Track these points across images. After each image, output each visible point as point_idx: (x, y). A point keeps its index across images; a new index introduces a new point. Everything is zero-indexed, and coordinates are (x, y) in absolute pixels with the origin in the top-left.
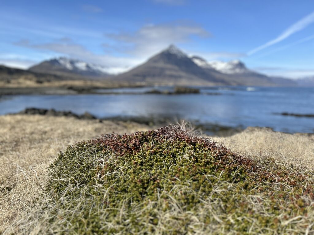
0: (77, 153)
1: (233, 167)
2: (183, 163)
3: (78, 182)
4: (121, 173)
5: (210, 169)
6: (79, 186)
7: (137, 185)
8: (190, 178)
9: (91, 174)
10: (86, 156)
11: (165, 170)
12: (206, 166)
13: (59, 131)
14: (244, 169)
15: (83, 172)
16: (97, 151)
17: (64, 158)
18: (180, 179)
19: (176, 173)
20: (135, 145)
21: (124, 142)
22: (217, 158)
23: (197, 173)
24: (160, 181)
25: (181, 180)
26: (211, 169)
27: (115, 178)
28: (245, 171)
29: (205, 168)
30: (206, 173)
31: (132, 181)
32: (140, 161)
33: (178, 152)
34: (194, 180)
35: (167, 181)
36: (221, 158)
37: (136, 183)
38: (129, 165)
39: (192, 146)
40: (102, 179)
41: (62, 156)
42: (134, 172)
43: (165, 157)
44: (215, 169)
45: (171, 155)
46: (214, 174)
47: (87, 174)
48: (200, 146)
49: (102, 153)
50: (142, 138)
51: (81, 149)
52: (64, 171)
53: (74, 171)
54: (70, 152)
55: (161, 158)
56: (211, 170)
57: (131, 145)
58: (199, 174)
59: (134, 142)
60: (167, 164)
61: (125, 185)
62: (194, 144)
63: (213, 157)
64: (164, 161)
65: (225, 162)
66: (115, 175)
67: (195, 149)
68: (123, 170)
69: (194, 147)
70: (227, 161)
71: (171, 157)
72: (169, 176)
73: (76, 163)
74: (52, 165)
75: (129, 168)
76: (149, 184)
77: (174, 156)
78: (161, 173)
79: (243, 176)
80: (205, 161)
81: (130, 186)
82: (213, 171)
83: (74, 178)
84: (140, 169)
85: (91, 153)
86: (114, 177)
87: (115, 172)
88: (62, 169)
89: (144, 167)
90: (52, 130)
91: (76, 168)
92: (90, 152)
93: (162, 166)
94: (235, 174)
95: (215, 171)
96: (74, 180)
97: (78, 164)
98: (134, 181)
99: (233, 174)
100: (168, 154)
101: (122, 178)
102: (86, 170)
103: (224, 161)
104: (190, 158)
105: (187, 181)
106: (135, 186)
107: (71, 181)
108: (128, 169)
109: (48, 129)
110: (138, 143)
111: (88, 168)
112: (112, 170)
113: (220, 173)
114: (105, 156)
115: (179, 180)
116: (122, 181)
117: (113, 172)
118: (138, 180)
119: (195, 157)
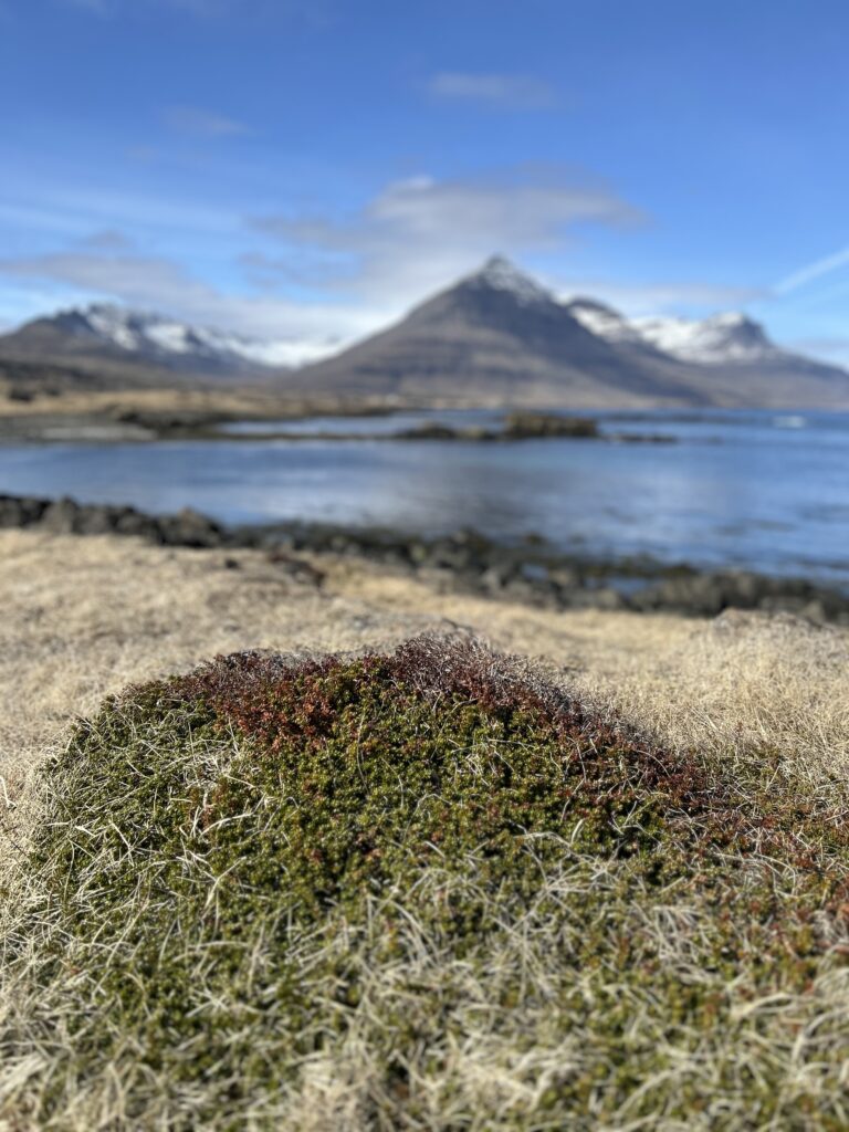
0: (134, 728)
1: (621, 803)
2: (461, 789)
3: (132, 842)
4: (266, 819)
5: (546, 813)
6: (133, 853)
7: (310, 865)
8: (478, 844)
9: (173, 812)
10: (163, 742)
11: (399, 815)
12: (532, 800)
13: (86, 607)
14: (658, 808)
15: (146, 806)
16: (197, 724)
17: (93, 744)
18: (442, 849)
19: (436, 824)
20: (315, 719)
21: (280, 706)
22: (573, 771)
23: (502, 827)
24: (384, 851)
25: (447, 853)
26: (547, 809)
27: (244, 836)
28: (661, 814)
29: (530, 808)
30: (529, 825)
31: (293, 854)
32: (325, 779)
33: (450, 747)
34: (489, 853)
35: (405, 853)
36: (589, 767)
37: (304, 859)
38: (289, 793)
39: (496, 725)
40: (206, 837)
41: (86, 734)
42: (304, 821)
43: (406, 764)
44: (561, 810)
45: (427, 757)
46: (556, 830)
47: (161, 813)
48: (527, 721)
49: (213, 734)
50: (341, 693)
51: (147, 716)
52: (90, 795)
53: (122, 796)
54: (112, 725)
55: (394, 768)
56: (549, 815)
57: (301, 719)
58: (506, 831)
59: (311, 708)
60: (409, 790)
61: (275, 864)
62: (505, 715)
63: (559, 766)
64: (404, 779)
65: (600, 780)
66: (247, 823)
67: (508, 734)
68: (273, 809)
69: (506, 727)
70: (605, 777)
71: (426, 767)
72: (413, 839)
73: (128, 767)
74: (55, 761)
75: (289, 803)
76: (348, 863)
77: (437, 761)
78: (388, 824)
79: (650, 833)
80: (529, 785)
81: (288, 865)
82: (555, 817)
83: (118, 830)
84: (324, 807)
85: (180, 731)
86: (242, 834)
87: (247, 814)
88: (86, 785)
89: (335, 803)
90: (60, 602)
91: (129, 786)
92: (175, 728)
93: (395, 798)
94: (624, 827)
95: (562, 815)
96: (118, 836)
97: (133, 771)
98: (299, 855)
99: (621, 825)
100: (417, 749)
101: (265, 838)
102: (158, 798)
103: (597, 777)
104: (487, 768)
105: (465, 855)
106: (303, 869)
107: (108, 836)
108: (284, 808)
109: (47, 598)
110: (325, 709)
111: (163, 789)
112: (238, 807)
113: (577, 821)
114: (223, 745)
115: (442, 854)
116: (265, 849)
117: (240, 813)
118: (312, 853)
119: (504, 765)
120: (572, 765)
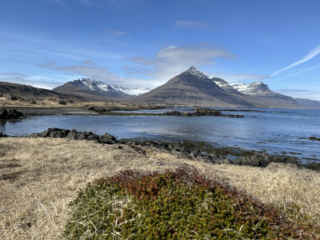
0: (97, 192)
1: (254, 220)
2: (202, 213)
3: (97, 228)
4: (139, 221)
5: (230, 222)
6: (97, 231)
7: (155, 237)
8: (209, 232)
9: (109, 218)
10: (105, 196)
11: (183, 221)
12: (225, 218)
14: (266, 222)
15: (101, 216)
16: (116, 191)
17: (84, 197)
18: (198, 233)
19: (195, 225)
20: (153, 190)
21: (143, 186)
22: (237, 209)
23: (216, 227)
24: (178, 233)
25: (199, 235)
26: (230, 221)
27: (133, 226)
28: (267, 224)
29: (224, 221)
30: (225, 226)
31: (149, 233)
32: (158, 209)
33: (196, 200)
34: (213, 235)
35: (185, 234)
36: (241, 208)
37: (153, 235)
38: (146, 213)
39: (210, 193)
40: (120, 226)
41: (82, 194)
42: (152, 222)
43: (183, 205)
44: (235, 222)
45: (190, 203)
46: (234, 228)
47: (105, 218)
48: (220, 193)
49: (121, 194)
50: (161, 182)
51: (100, 188)
52: (83, 212)
53: (93, 213)
54: (90, 191)
55: (179, 206)
56: (231, 223)
57: (149, 190)
58: (218, 228)
59: (152, 186)
60: (185, 213)
61: (143, 236)
62: (213, 190)
63: (232, 207)
64: (183, 210)
65: (245, 212)
66: (133, 222)
67: (214, 196)
68: (142, 218)
69: (214, 194)
70: (247, 211)
71: (190, 206)
72: (188, 229)
73: (95, 204)
74: (72, 202)
75: (147, 216)
76: (167, 237)
77: (192, 204)
78: (179, 224)
79: (265, 230)
80: (224, 213)
81: (147, 237)
82: (233, 224)
83: (92, 223)
84: (158, 218)
85: (111, 194)
87: (133, 219)
88: (81, 209)
89: (161, 217)
91: (95, 210)
92: (109, 192)
93: (180, 216)
94: (256, 228)
95: (235, 223)
96: (92, 225)
97: (96, 205)
98: (151, 233)
99: (254, 227)
100: (186, 201)
101: (140, 227)
102: (105, 213)
103: (244, 211)
104: (209, 207)
105: (205, 235)
106: (152, 238)
107: (89, 225)
108: (145, 218)
110: (156, 187)
111: (106, 211)
112: (130, 217)
113: (240, 226)
114: (124, 198)
115: (198, 235)
116: (140, 231)
117: (131, 219)
118: (156, 233)
119: (215, 206)
120: (236, 207)
